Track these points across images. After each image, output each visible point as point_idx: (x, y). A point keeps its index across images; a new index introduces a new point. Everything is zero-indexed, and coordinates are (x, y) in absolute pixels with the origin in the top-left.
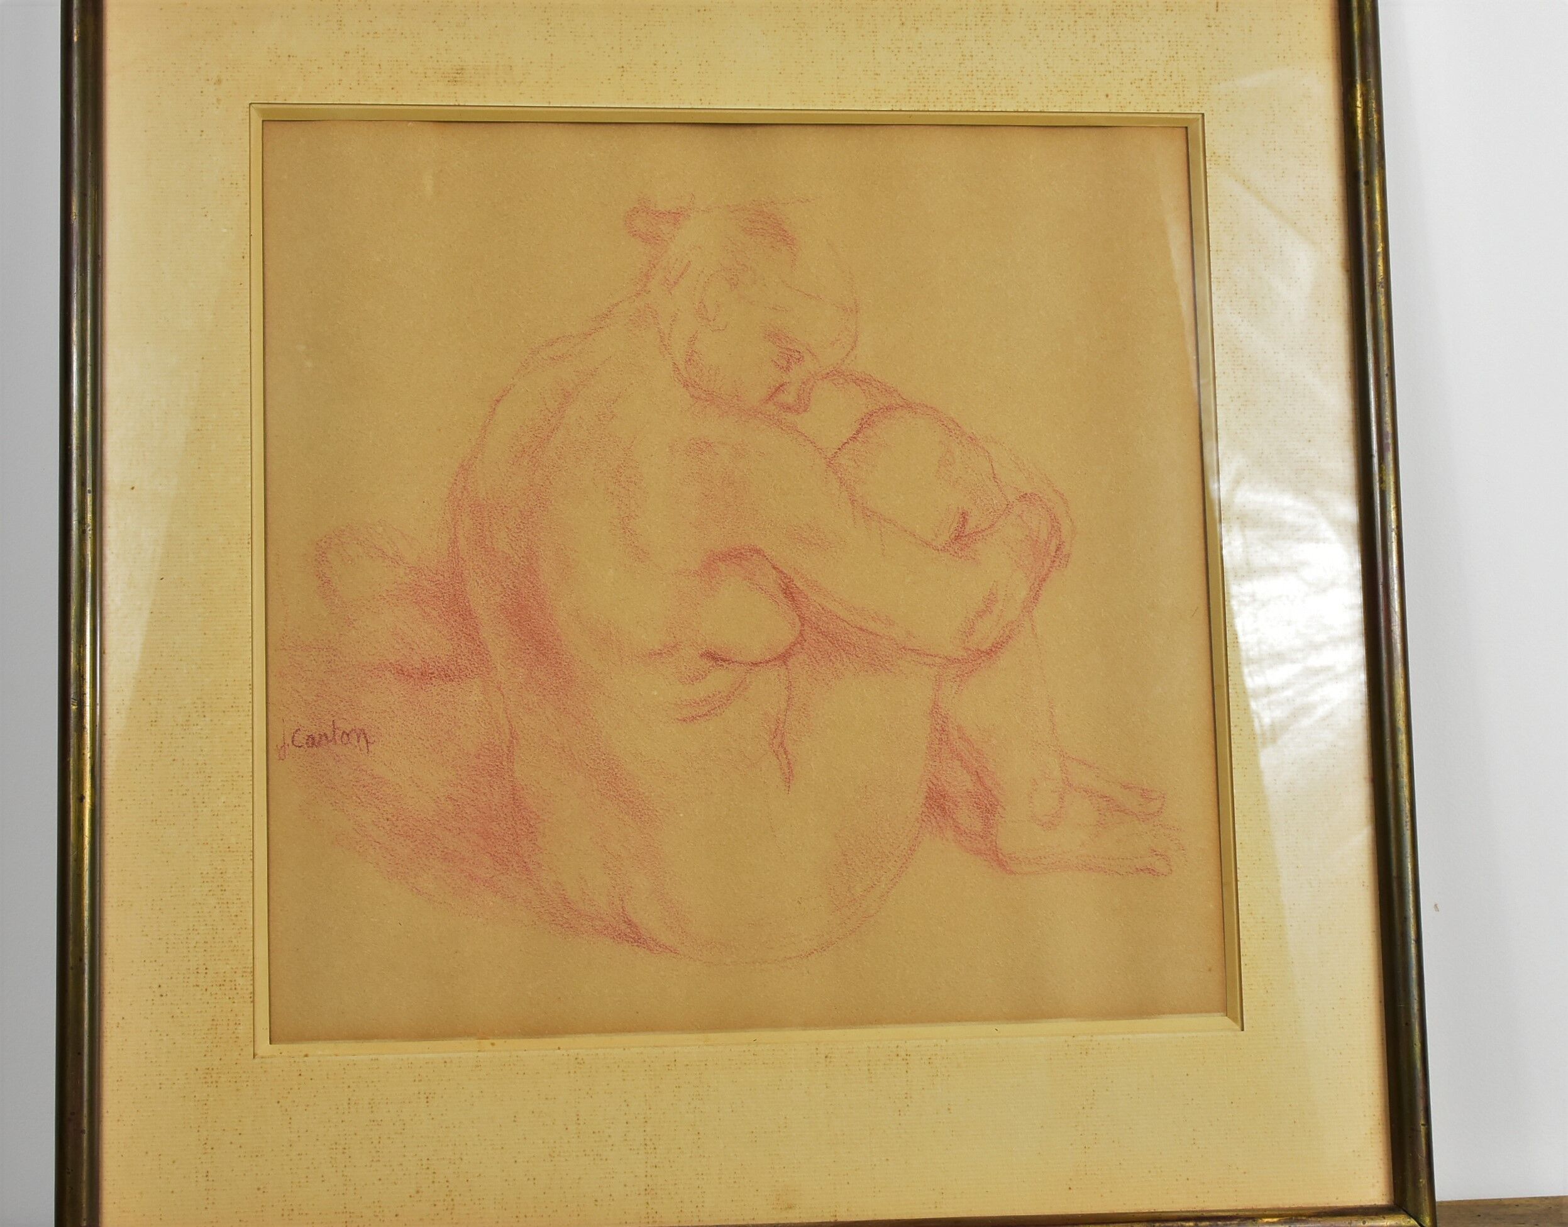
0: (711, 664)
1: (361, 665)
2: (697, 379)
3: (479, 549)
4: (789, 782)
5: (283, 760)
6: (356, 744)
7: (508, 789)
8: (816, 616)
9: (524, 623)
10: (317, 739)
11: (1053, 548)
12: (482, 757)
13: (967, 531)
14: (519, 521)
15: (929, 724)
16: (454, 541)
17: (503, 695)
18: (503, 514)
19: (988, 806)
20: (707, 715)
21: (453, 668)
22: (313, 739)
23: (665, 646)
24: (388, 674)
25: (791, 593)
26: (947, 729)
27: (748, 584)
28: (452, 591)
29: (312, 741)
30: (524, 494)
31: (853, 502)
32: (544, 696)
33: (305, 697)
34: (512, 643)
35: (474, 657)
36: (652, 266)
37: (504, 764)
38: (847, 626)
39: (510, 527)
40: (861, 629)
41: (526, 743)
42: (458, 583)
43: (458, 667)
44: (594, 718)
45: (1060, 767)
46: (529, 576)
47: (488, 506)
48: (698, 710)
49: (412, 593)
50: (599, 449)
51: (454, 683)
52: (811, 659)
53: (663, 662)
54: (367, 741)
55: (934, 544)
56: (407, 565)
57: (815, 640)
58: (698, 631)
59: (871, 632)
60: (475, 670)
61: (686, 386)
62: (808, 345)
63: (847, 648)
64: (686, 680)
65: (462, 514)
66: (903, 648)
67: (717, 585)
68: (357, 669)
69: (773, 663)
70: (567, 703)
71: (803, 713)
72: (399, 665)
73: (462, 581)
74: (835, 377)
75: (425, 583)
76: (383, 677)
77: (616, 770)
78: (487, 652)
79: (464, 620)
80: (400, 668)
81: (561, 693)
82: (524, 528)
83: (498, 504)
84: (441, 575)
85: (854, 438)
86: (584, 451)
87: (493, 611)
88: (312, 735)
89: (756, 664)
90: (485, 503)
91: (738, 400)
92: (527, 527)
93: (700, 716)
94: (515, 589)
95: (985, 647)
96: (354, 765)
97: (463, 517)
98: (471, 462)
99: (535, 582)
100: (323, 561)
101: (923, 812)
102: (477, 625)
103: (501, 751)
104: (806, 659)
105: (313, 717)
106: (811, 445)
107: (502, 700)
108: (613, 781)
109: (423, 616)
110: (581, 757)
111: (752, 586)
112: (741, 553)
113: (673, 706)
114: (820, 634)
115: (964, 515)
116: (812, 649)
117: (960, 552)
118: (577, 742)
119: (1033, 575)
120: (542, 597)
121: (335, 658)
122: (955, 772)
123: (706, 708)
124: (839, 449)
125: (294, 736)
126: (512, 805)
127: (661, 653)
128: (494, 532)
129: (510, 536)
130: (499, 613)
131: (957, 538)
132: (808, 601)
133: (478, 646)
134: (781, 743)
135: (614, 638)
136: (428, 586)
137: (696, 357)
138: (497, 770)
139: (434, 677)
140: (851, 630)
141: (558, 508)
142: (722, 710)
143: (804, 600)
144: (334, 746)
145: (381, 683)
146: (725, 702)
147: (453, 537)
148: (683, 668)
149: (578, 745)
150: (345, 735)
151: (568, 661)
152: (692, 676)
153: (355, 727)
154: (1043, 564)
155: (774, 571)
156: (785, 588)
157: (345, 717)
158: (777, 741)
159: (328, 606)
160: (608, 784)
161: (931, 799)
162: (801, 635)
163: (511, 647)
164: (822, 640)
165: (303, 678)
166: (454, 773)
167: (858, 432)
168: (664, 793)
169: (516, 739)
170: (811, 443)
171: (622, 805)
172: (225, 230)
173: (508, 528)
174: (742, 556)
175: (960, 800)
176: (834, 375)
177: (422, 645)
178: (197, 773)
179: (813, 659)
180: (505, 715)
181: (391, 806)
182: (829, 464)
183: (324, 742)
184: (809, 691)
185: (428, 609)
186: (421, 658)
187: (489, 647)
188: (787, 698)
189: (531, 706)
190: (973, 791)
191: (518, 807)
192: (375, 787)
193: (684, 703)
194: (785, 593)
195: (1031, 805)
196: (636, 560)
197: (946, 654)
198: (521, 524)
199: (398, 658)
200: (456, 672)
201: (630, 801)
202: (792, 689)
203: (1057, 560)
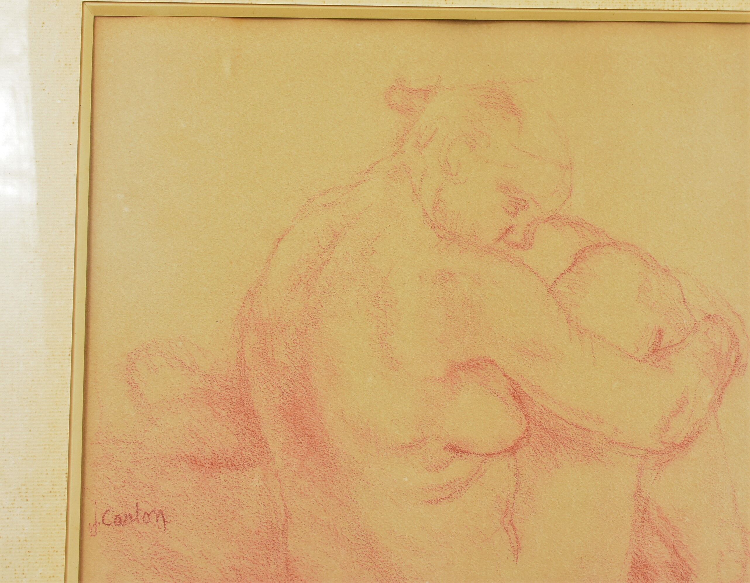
0: (452, 455)
1: (162, 456)
2: (442, 222)
3: (262, 360)
4: (517, 554)
5: (94, 536)
6: (155, 523)
7: (282, 561)
8: (540, 415)
9: (298, 421)
10: (123, 518)
11: (733, 359)
12: (261, 534)
13: (663, 344)
14: (296, 337)
15: (633, 506)
16: (241, 354)
17: (279, 481)
18: (283, 331)
19: (683, 574)
20: (449, 498)
21: (238, 458)
22: (120, 518)
23: (414, 440)
24: (184, 464)
25: (519, 396)
26: (648, 509)
27: (484, 388)
28: (239, 395)
29: (119, 520)
30: (300, 315)
31: (569, 322)
32: (314, 482)
33: (114, 483)
34: (287, 438)
35: (257, 449)
36: (406, 132)
37: (279, 539)
38: (565, 424)
39: (288, 342)
40: (576, 426)
41: (298, 522)
42: (244, 388)
43: (243, 458)
44: (355, 500)
45: (742, 541)
46: (303, 382)
47: (270, 324)
48: (442, 494)
49: (205, 396)
50: (362, 279)
51: (239, 471)
52: (535, 451)
53: (413, 454)
54: (164, 520)
55: (636, 356)
56: (202, 373)
57: (538, 435)
58: (442, 427)
59: (585, 429)
60: (257, 460)
61: (433, 227)
62: (532, 194)
63: (565, 442)
64: (431, 468)
65: (249, 331)
66: (611, 441)
67: (458, 389)
68: (158, 459)
69: (504, 454)
70: (332, 488)
71: (529, 496)
72: (193, 456)
73: (248, 386)
74: (554, 221)
75: (217, 388)
76: (179, 466)
77: (373, 545)
78: (267, 446)
79: (248, 418)
80: (193, 458)
81: (328, 480)
82: (300, 342)
83: (279, 323)
84: (230, 382)
85: (570, 270)
86: (350, 280)
87: (273, 411)
88: (119, 515)
89: (490, 455)
90: (268, 322)
91: (475, 239)
92: (302, 342)
93: (443, 499)
94: (292, 393)
95: (679, 441)
96: (153, 541)
97: (250, 334)
98: (257, 289)
99: (308, 387)
100: (133, 369)
101: (629, 579)
102: (259, 423)
103: (277, 528)
104: (531, 451)
105: (120, 499)
106: (534, 275)
107: (279, 485)
108: (371, 554)
109: (214, 415)
110: (343, 533)
111: (487, 391)
112: (478, 364)
113: (420, 490)
114: (543, 430)
115: (660, 332)
116: (536, 443)
117: (657, 363)
118: (341, 520)
119: (717, 381)
120: (313, 399)
121: (140, 451)
122: (655, 546)
123: (449, 492)
124: (558, 278)
125: (104, 516)
126: (286, 574)
127: (411, 446)
128: (275, 346)
129: (288, 349)
130: (277, 413)
131: (655, 351)
132: (533, 403)
133: (260, 440)
134: (511, 522)
135: (372, 434)
136: (219, 391)
137: (441, 205)
138: (274, 544)
139: (222, 466)
140: (568, 426)
141: (327, 326)
142: (462, 494)
143: (529, 402)
144: (137, 524)
145: (178, 472)
146: (464, 487)
147: (241, 350)
148: (430, 459)
149: (341, 524)
150: (146, 516)
151: (334, 452)
152: (437, 465)
153: (155, 508)
154: (725, 372)
155: (505, 378)
156: (513, 392)
157: (146, 500)
158: (507, 520)
159: (135, 407)
160: (366, 556)
161: (636, 568)
162: (527, 430)
163: (287, 441)
164: (544, 435)
165: (113, 467)
166: (238, 547)
167: (573, 265)
168: (413, 564)
169: (290, 518)
170: (535, 273)
171: (378, 574)
172: (59, 102)
173: (286, 343)
174: (479, 366)
175: (660, 569)
176: (553, 219)
177: (213, 439)
178: (19, 548)
179: (537, 451)
180: (281, 498)
181: (183, 576)
182: (550, 291)
183: (129, 521)
184: (533, 478)
185: (218, 410)
186: (211, 450)
187: (269, 441)
188: (515, 484)
189: (302, 491)
190: (670, 562)
191: (290, 575)
192: (170, 559)
193: (430, 488)
194: (514, 396)
195: (719, 573)
196: (391, 369)
197: (646, 447)
198: (298, 340)
199: (193, 450)
200: (240, 462)
201: (384, 571)
202: (520, 476)
203: (737, 369)
